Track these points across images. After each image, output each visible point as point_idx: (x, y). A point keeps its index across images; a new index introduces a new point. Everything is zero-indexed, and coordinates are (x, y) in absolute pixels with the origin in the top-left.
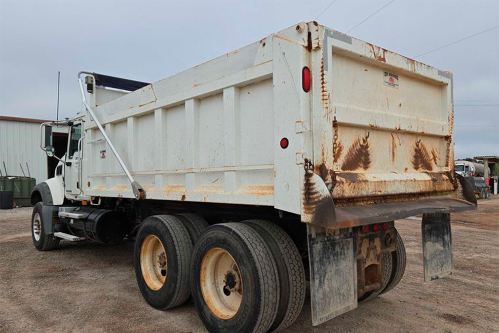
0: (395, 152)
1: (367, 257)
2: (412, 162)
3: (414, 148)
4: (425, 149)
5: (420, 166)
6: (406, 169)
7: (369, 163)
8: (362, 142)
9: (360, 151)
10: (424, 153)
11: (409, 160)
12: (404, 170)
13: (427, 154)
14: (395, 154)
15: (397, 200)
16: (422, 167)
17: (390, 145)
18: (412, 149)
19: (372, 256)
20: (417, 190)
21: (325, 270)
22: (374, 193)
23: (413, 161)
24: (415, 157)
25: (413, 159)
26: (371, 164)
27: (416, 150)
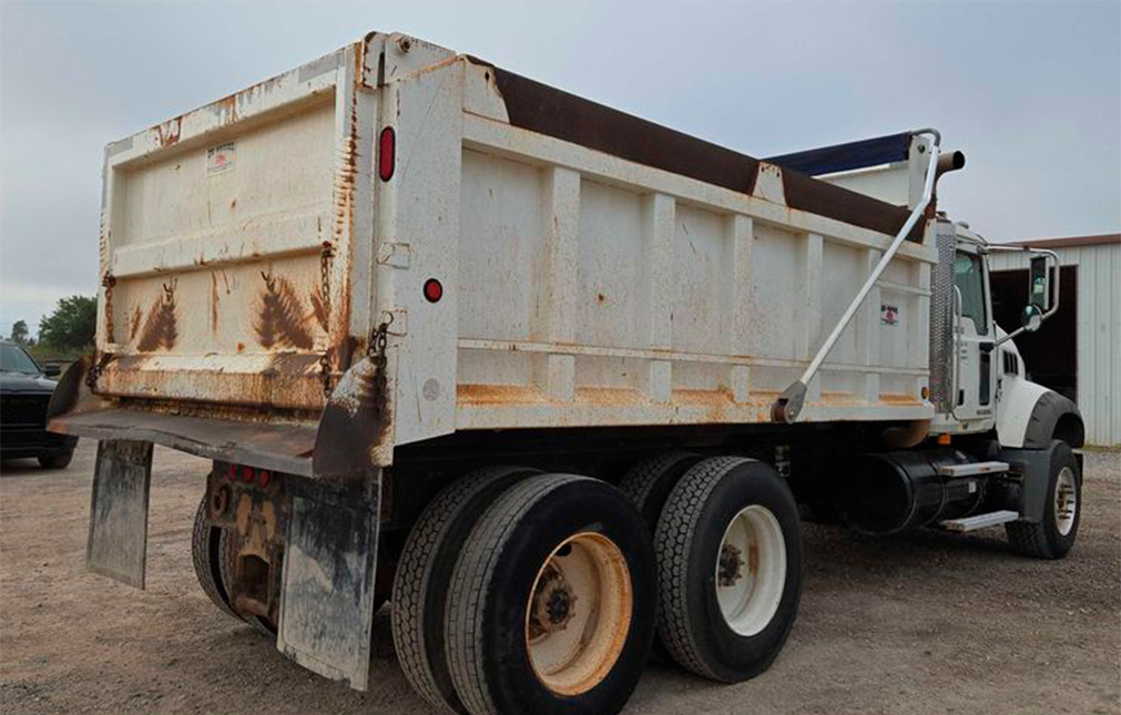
0: (218, 311)
1: (247, 534)
2: (257, 329)
3: (261, 294)
4: (290, 293)
5: (277, 337)
6: (241, 347)
7: (174, 337)
8: (165, 301)
9: (161, 316)
10: (286, 302)
11: (250, 324)
12: (237, 349)
13: (296, 305)
14: (219, 315)
15: (218, 416)
16: (281, 339)
17: (208, 297)
18: (258, 296)
19: (256, 537)
20: (219, 395)
21: (110, 502)
22: (145, 391)
23: (257, 326)
24: (263, 316)
25: (258, 321)
26: (177, 339)
27: (266, 299)
